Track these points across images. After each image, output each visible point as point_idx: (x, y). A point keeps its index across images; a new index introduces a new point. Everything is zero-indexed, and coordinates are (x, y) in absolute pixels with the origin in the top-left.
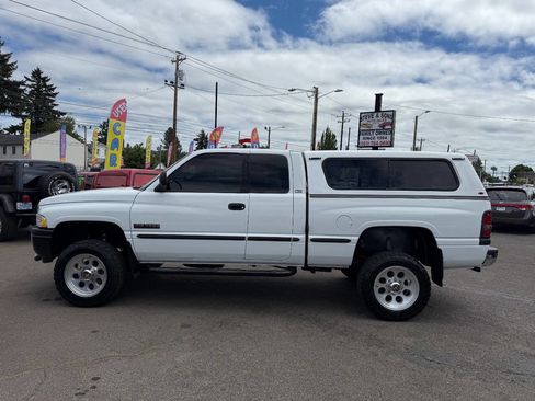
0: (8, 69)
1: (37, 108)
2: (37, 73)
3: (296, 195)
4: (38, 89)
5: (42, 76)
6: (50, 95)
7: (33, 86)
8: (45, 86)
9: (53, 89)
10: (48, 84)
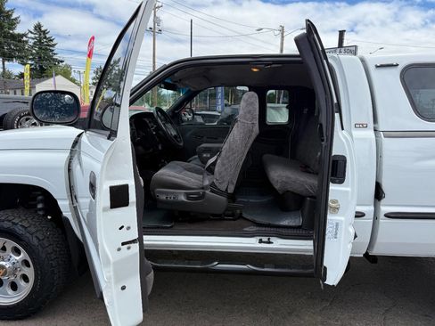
0: (13, 24)
1: (40, 58)
2: (38, 27)
3: (357, 133)
4: (40, 41)
5: (43, 29)
6: (51, 46)
7: (36, 38)
8: (45, 38)
9: (52, 41)
10: (48, 36)
